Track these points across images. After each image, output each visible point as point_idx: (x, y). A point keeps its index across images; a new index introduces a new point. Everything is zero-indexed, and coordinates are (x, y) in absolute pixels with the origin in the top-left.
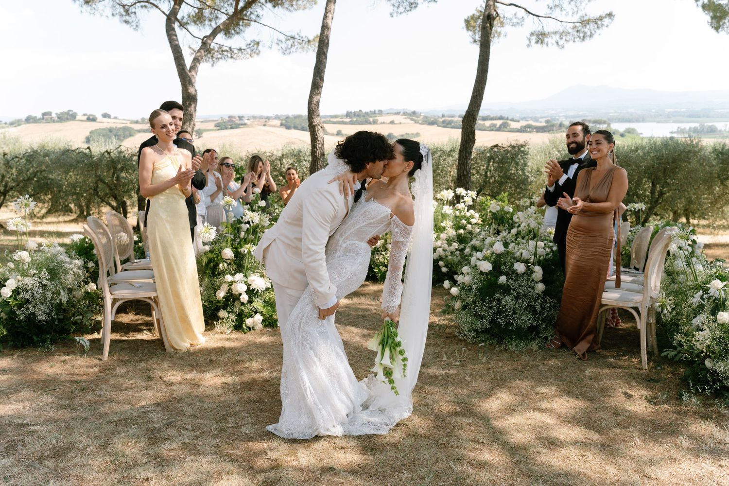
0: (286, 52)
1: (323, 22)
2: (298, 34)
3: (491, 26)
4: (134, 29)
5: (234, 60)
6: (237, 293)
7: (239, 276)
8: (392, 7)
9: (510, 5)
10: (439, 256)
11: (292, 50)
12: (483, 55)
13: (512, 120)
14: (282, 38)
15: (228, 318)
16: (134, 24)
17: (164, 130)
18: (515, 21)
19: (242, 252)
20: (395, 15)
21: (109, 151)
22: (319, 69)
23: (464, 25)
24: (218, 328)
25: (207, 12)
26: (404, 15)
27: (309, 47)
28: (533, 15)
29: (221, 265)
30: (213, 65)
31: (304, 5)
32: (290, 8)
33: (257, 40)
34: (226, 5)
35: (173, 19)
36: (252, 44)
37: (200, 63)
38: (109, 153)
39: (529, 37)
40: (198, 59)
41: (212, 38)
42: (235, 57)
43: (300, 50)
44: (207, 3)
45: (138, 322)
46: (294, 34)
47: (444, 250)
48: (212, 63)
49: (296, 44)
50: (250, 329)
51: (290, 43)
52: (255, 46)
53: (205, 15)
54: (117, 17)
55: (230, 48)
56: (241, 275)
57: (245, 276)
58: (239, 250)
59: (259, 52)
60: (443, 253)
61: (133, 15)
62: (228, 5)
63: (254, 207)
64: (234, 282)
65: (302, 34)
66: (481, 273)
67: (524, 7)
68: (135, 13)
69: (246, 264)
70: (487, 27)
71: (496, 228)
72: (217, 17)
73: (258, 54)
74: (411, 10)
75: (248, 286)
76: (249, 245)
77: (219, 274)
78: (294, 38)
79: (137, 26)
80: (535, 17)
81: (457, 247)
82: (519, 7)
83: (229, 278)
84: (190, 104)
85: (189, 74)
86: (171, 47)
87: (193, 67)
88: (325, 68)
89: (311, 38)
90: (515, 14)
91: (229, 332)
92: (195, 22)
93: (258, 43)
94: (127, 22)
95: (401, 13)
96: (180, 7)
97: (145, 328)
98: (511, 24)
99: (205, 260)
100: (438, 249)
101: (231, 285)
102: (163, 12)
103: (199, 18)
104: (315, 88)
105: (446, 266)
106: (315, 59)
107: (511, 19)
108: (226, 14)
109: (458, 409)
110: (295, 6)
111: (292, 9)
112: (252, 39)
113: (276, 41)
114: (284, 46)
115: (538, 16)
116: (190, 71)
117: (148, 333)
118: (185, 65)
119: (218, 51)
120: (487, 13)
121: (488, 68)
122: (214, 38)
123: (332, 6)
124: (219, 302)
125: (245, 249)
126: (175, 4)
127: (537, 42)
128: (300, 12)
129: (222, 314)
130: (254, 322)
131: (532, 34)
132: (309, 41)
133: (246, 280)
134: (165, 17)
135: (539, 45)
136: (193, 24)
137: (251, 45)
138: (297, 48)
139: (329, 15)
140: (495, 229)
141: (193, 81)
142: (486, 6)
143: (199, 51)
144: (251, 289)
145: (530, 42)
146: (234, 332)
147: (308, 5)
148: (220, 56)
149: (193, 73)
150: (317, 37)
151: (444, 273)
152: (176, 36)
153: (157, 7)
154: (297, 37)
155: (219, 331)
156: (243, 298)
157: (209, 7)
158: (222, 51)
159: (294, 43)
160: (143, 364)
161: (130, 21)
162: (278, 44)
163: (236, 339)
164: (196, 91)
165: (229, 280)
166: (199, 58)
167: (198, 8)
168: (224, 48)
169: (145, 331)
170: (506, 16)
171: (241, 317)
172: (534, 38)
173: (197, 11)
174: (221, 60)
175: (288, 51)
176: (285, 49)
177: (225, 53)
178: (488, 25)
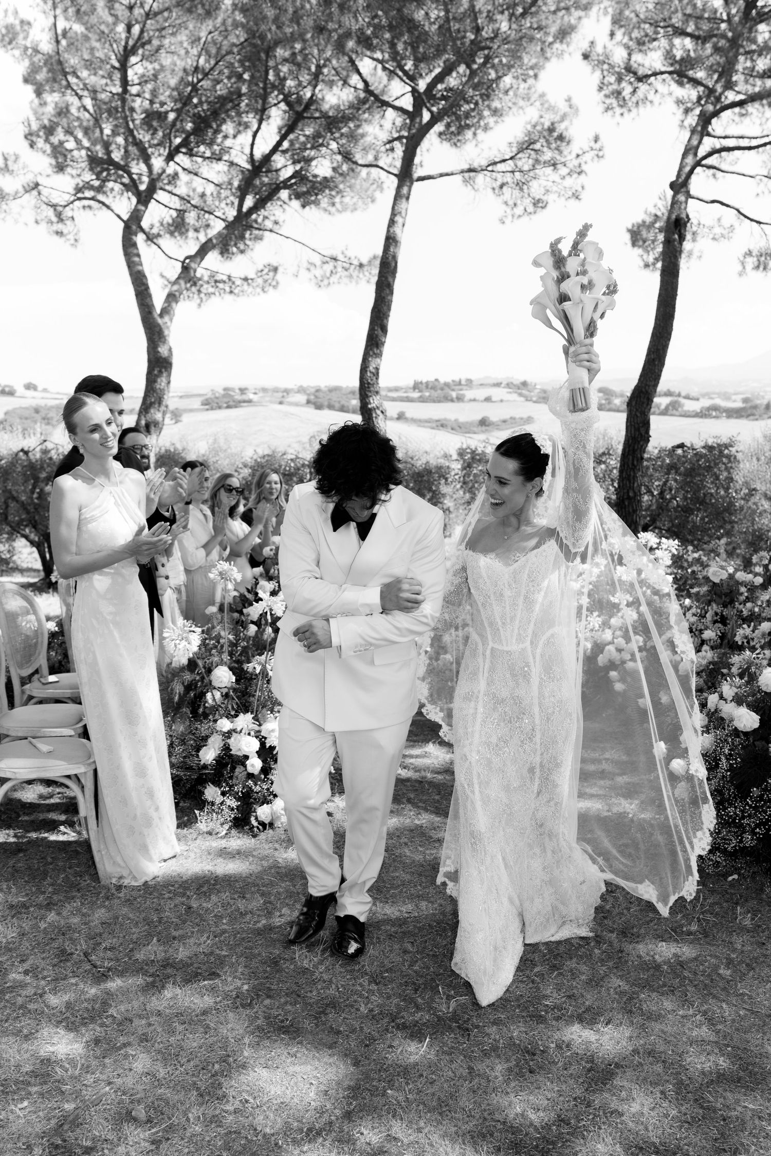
0: (322, 284)
1: (388, 231)
2: (343, 253)
3: (682, 238)
4: (72, 245)
5: (235, 297)
6: (240, 754)
7: (244, 721)
8: (504, 207)
9: (713, 202)
10: (610, 661)
11: (332, 280)
12: (666, 290)
13: (687, 397)
14: (317, 259)
15: (222, 803)
16: (71, 237)
17: (96, 436)
18: (718, 231)
19: (250, 670)
20: (508, 221)
21: (26, 449)
22: (379, 311)
23: (627, 237)
24: (204, 822)
25: (191, 217)
26: (525, 218)
27: (361, 275)
28: (752, 220)
29: (209, 696)
30: (199, 305)
31: (355, 204)
32: (330, 208)
33: (275, 264)
34: (223, 205)
35: (134, 227)
36: (266, 270)
37: (177, 302)
38: (26, 453)
39: (742, 259)
40: (174, 295)
41: (199, 260)
42: (236, 291)
43: (345, 280)
44: (192, 202)
45: (52, 801)
46: (334, 253)
47: (619, 650)
48: (198, 301)
49: (339, 269)
50: (263, 825)
51: (329, 267)
52: (271, 274)
53: (187, 220)
54: (43, 226)
55: (229, 277)
56: (249, 716)
57: (256, 719)
58: (245, 666)
59: (277, 283)
60: (615, 656)
61: (69, 223)
62: (227, 204)
63: (272, 571)
64: (234, 731)
65: (349, 254)
66: (736, 732)
67: (737, 206)
68: (73, 218)
69: (258, 693)
70: (675, 240)
71: (719, 611)
72: (208, 226)
73: (275, 287)
74: (535, 213)
75: (262, 741)
76: (263, 657)
77: (205, 716)
78: (335, 259)
79: (76, 240)
80: (754, 223)
81: (641, 644)
82: (728, 206)
83: (225, 724)
84: (160, 372)
85: (160, 321)
86: (131, 275)
87: (165, 311)
88: (389, 309)
89: (365, 261)
90: (719, 220)
91: (225, 832)
92: (172, 234)
93: (275, 269)
94: (59, 233)
95: (520, 216)
96: (146, 207)
97: (63, 818)
98: (711, 236)
99: (178, 688)
100: (607, 648)
101: (229, 738)
102: (119, 216)
103: (178, 226)
104: (372, 344)
105: (622, 680)
106: (374, 295)
107: (711, 228)
108: (224, 220)
109: (723, 1063)
110: (338, 206)
111: (333, 209)
112: (266, 262)
113: (305, 265)
114: (318, 272)
115: (759, 223)
116: (161, 315)
117: (68, 830)
118: (153, 305)
119: (208, 283)
120: (674, 217)
121: (674, 311)
122: (202, 259)
123: (403, 205)
124: (205, 767)
125: (254, 666)
126: (139, 202)
127: (758, 267)
128: (347, 214)
129: (211, 792)
130: (273, 814)
131: (749, 253)
132: (361, 266)
133: (257, 728)
134: (122, 225)
135: (760, 274)
136: (168, 236)
137: (264, 273)
138: (340, 277)
139: (398, 219)
140: (716, 614)
141: (166, 333)
142: (673, 204)
143: (176, 282)
144: (268, 746)
145: (744, 268)
146: (233, 832)
147: (360, 203)
148: (211, 290)
149: (166, 319)
150: (375, 257)
151: (619, 693)
152: (138, 256)
153: (108, 207)
154: (341, 257)
155: (205, 830)
156: (253, 765)
157: (195, 207)
158: (216, 281)
159: (335, 267)
160: (52, 916)
161: (65, 231)
162: (308, 269)
163: (239, 853)
164: (170, 350)
165: (225, 729)
166: (177, 294)
167: (176, 210)
168: (219, 277)
169: (62, 828)
170: (702, 222)
171: (248, 802)
172: (751, 262)
173: (174, 214)
174: (213, 296)
175: (326, 282)
176: (320, 278)
177: (221, 285)
178: (676, 236)
